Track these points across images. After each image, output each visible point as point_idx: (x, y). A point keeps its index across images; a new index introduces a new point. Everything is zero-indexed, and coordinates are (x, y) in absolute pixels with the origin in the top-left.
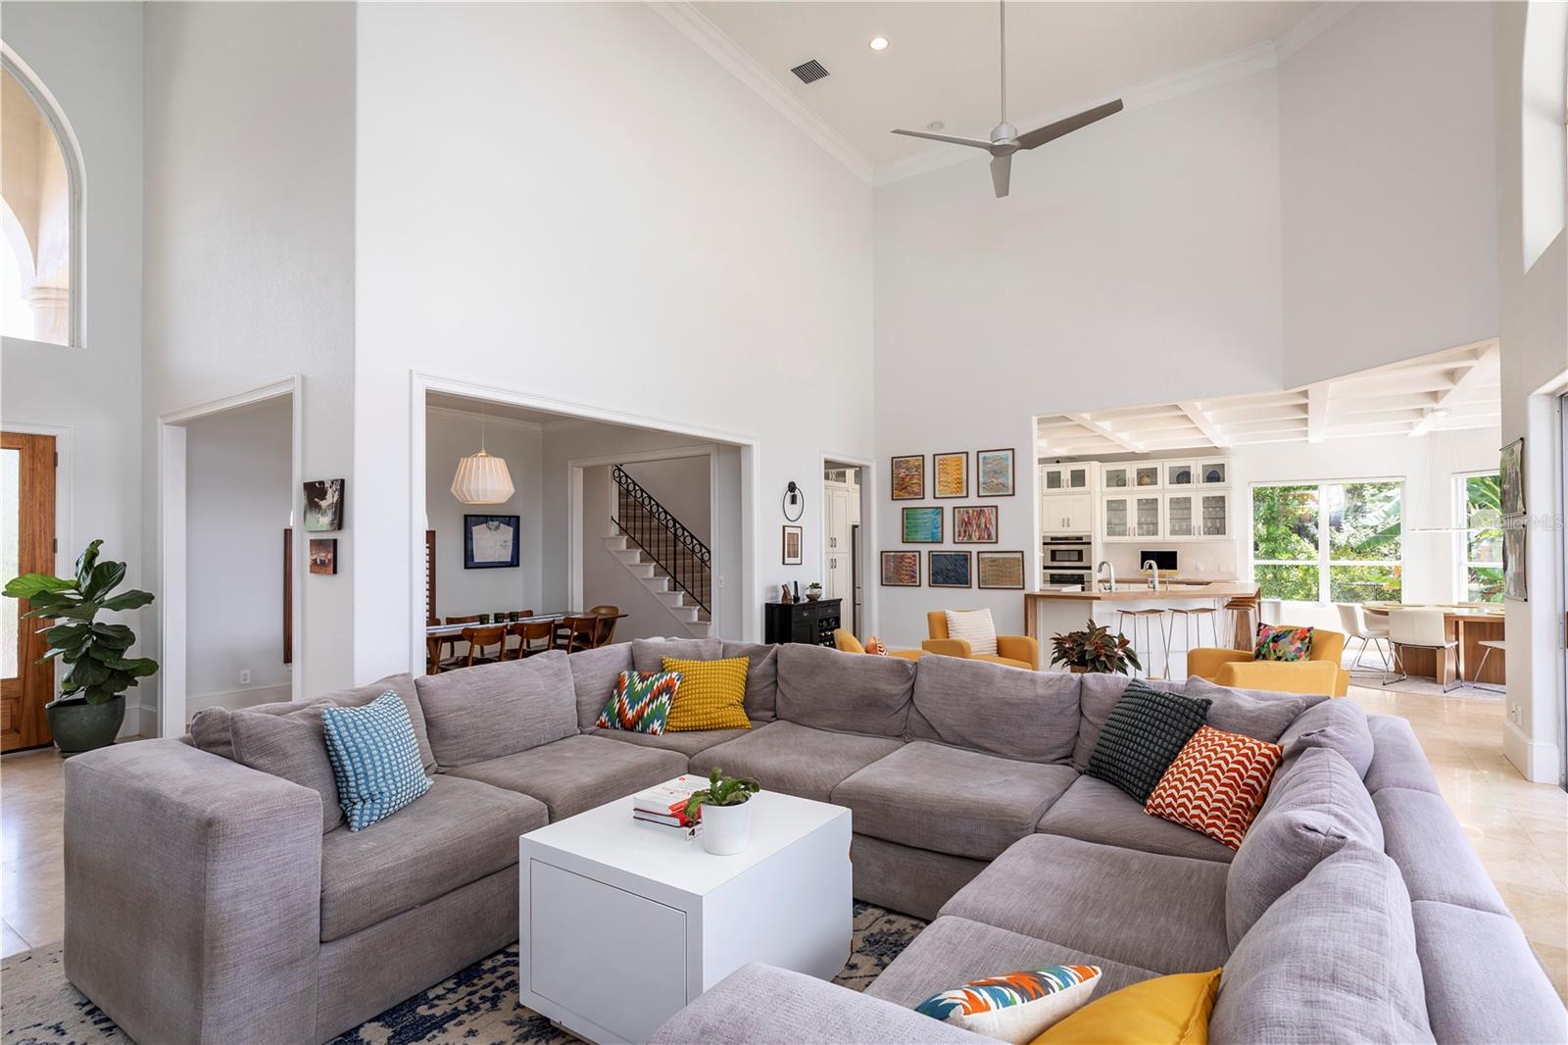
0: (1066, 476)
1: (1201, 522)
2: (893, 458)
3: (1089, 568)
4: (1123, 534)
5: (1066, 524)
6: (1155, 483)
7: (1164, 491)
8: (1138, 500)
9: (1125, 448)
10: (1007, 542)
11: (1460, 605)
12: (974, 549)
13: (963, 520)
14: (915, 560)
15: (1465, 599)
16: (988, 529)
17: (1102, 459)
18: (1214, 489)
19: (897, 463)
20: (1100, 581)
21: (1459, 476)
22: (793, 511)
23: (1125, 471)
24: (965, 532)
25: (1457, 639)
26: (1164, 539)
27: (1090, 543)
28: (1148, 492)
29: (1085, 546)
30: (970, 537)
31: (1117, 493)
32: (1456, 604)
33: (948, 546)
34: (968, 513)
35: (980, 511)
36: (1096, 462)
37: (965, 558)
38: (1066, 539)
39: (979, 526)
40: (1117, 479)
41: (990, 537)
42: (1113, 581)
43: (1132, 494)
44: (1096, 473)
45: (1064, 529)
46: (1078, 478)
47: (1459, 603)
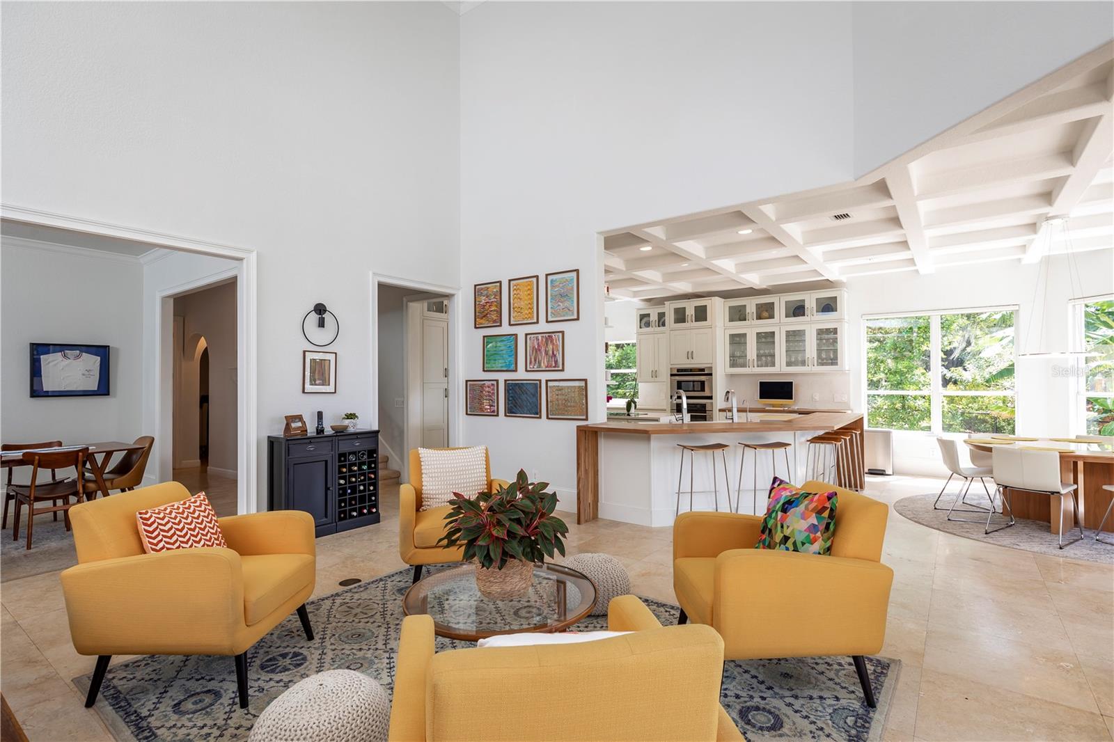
0: (690, 312)
1: (815, 355)
2: (475, 286)
3: (711, 398)
4: (744, 366)
5: (690, 355)
6: (772, 317)
7: (781, 324)
8: (757, 333)
9: (744, 285)
10: (573, 370)
11: (1079, 440)
12: (543, 376)
13: (534, 347)
14: (493, 390)
15: (1084, 432)
16: (555, 356)
17: (725, 295)
18: (826, 320)
19: (479, 290)
20: (720, 410)
21: (1078, 302)
22: (320, 336)
23: (745, 306)
24: (535, 360)
25: (1076, 482)
26: (779, 370)
27: (711, 374)
28: (765, 326)
29: (708, 377)
30: (540, 366)
31: (738, 327)
32: (1073, 437)
33: (521, 374)
34: (538, 339)
35: (549, 337)
36: (717, 297)
37: (536, 385)
38: (691, 370)
39: (547, 353)
40: (738, 314)
41: (556, 364)
42: (735, 410)
43: (752, 328)
44: (718, 309)
45: (688, 361)
46: (701, 314)
47: (1077, 437)
